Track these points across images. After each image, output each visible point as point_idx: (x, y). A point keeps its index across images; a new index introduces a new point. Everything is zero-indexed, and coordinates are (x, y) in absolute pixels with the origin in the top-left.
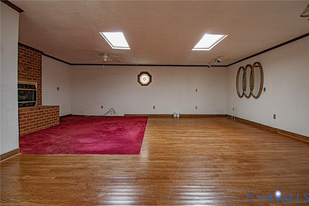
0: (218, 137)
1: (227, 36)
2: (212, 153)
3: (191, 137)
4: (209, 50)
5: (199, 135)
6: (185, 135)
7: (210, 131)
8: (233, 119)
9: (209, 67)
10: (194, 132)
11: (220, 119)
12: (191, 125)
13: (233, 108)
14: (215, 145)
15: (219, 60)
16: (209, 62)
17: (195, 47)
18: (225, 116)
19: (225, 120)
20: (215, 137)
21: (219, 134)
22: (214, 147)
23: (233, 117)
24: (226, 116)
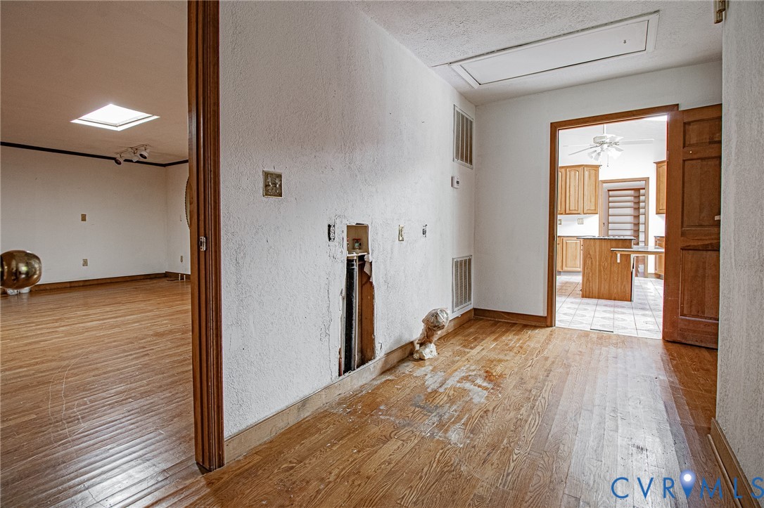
0: (146, 312)
1: (156, 117)
2: (135, 335)
3: (82, 323)
4: (119, 129)
5: (101, 317)
6: (63, 324)
7: (129, 306)
8: (182, 279)
9: (119, 163)
10: (89, 315)
11: (153, 284)
12: (73, 304)
13: (182, 257)
14: (141, 325)
15: (145, 154)
16: (119, 151)
17: (84, 117)
18: (163, 275)
19: (164, 283)
20: (142, 313)
21: (150, 308)
22: (140, 326)
23: (182, 275)
24: (167, 275)
